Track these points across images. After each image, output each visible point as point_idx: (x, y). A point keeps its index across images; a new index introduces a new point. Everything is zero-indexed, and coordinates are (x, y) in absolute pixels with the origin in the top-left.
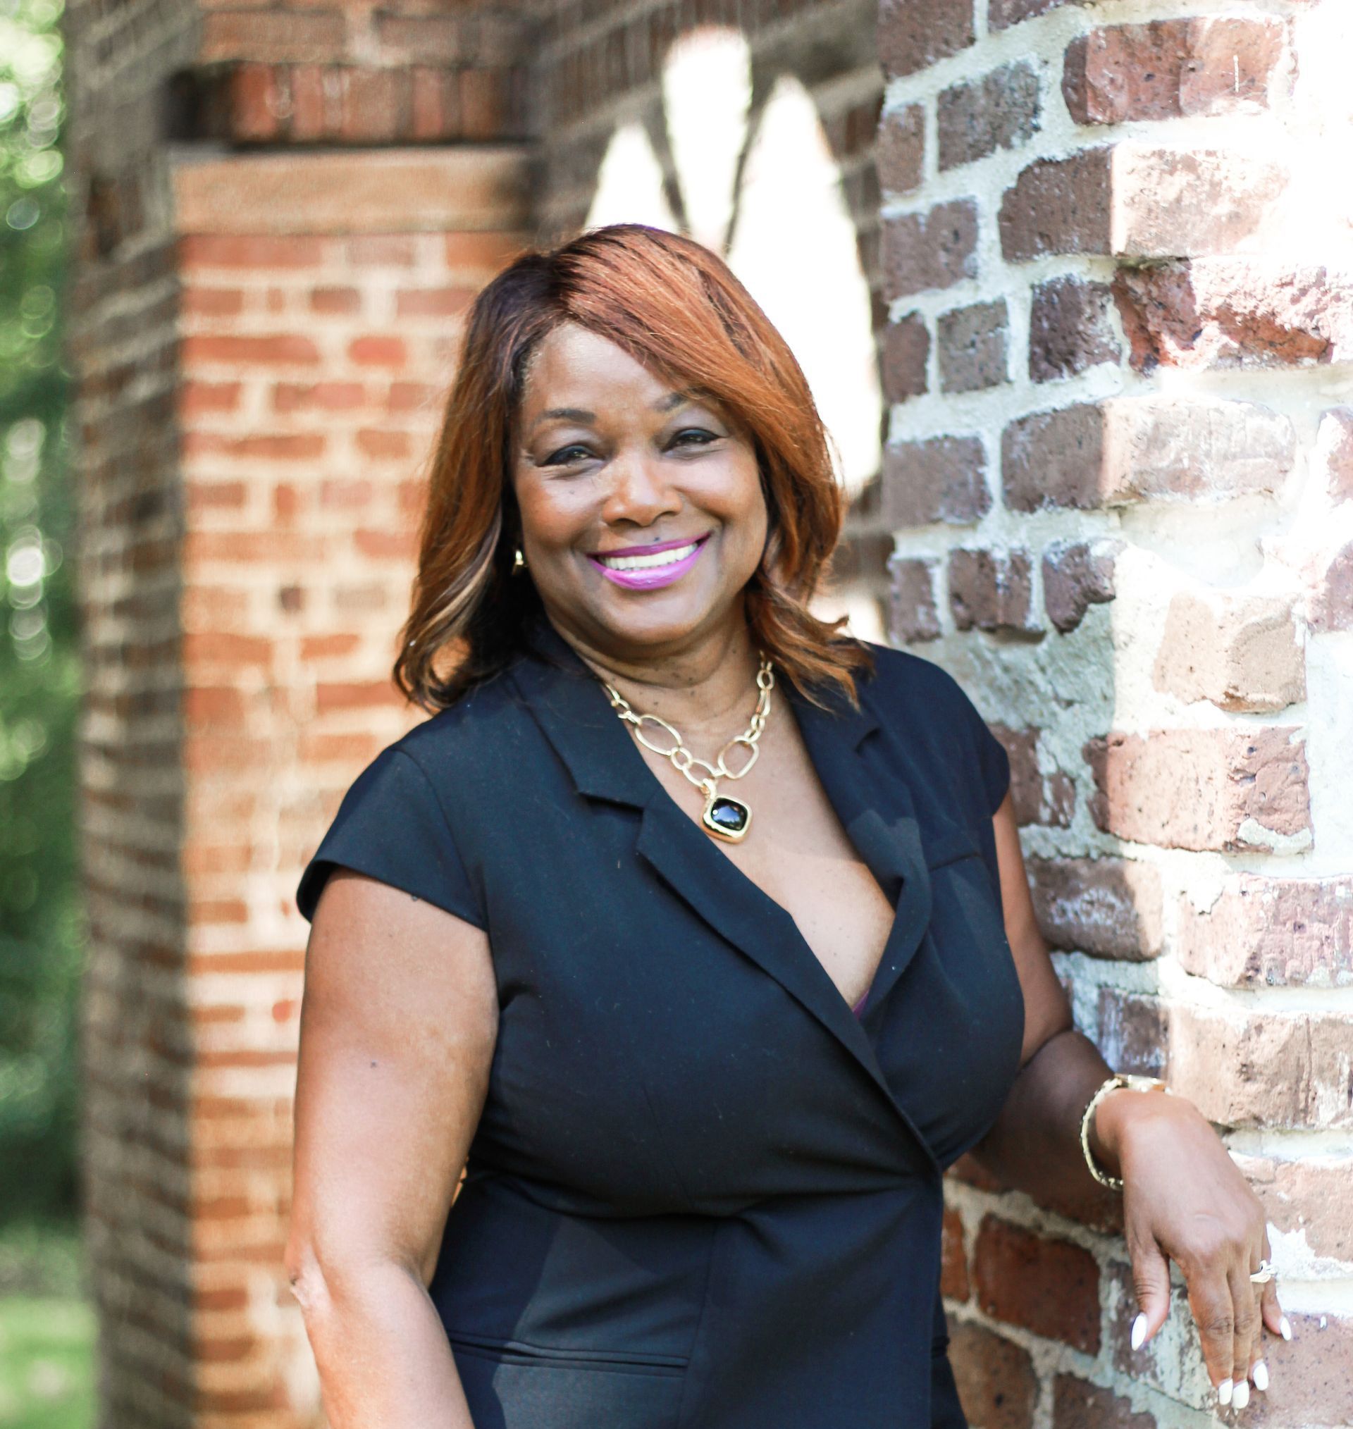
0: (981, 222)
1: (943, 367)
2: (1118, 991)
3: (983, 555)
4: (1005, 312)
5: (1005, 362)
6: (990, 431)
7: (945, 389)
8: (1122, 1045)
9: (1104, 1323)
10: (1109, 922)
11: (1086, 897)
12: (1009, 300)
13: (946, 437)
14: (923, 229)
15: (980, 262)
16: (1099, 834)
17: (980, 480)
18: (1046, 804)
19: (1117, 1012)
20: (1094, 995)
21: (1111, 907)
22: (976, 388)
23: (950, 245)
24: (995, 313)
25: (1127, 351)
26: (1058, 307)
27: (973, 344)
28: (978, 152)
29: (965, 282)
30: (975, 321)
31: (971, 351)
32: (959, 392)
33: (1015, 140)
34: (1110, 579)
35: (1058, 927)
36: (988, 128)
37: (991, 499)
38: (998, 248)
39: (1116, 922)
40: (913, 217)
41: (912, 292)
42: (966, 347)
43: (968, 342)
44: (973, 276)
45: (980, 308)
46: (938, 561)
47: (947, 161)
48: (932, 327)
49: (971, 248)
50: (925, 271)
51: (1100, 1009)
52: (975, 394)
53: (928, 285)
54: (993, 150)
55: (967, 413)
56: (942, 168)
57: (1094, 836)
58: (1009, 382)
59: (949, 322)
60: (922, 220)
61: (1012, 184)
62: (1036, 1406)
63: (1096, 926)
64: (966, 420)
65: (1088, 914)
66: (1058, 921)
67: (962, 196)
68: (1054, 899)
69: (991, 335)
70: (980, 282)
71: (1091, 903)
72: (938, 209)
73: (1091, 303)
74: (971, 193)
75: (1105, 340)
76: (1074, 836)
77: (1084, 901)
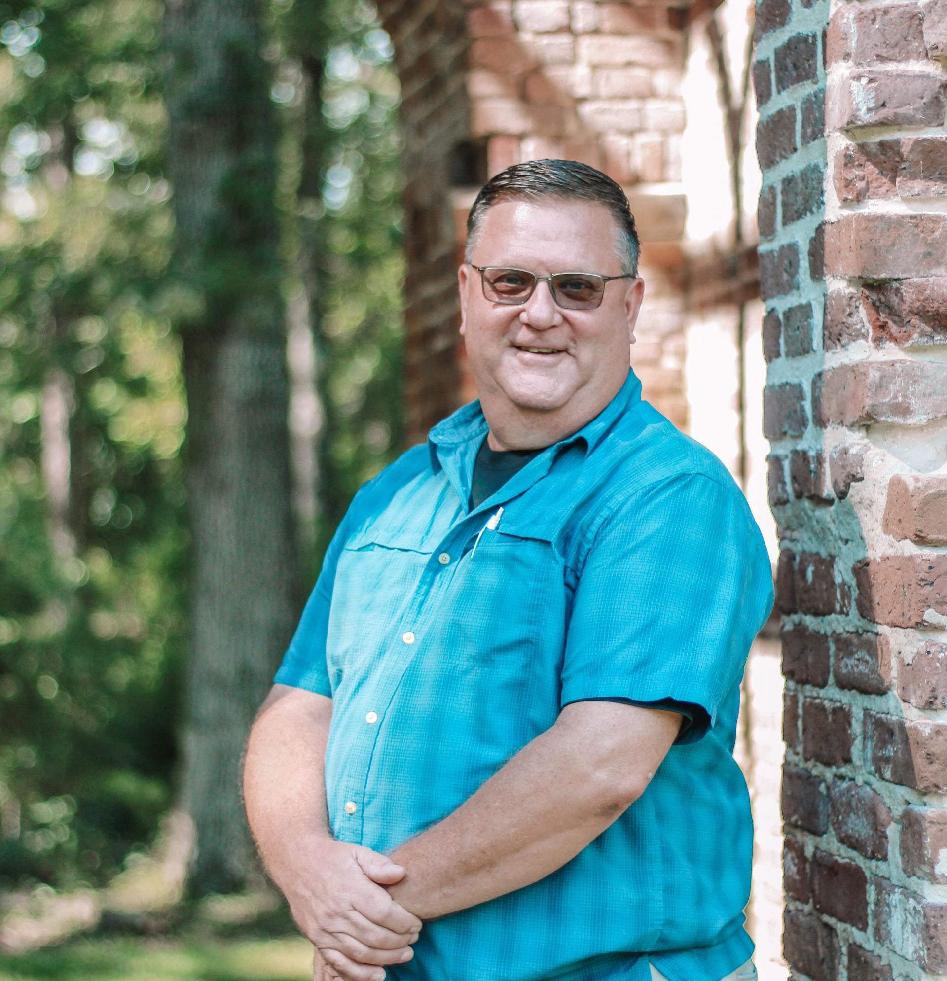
0: (801, 256)
1: (786, 342)
2: (872, 712)
3: (805, 453)
4: (811, 310)
5: (811, 340)
6: (807, 380)
7: (787, 355)
8: (874, 744)
9: (869, 912)
10: (866, 671)
11: (856, 656)
12: (813, 303)
13: (787, 383)
14: (776, 260)
15: (800, 280)
16: (861, 619)
17: (802, 409)
18: (838, 602)
19: (872, 724)
20: (861, 715)
21: (867, 662)
22: (800, 354)
23: (788, 269)
24: (806, 310)
25: (871, 334)
26: (834, 307)
27: (798, 328)
28: (799, 216)
29: (794, 292)
30: (799, 314)
31: (797, 332)
32: (793, 357)
33: (814, 209)
34: (861, 468)
35: (844, 675)
36: (803, 202)
37: (808, 420)
38: (808, 272)
39: (869, 671)
40: (772, 252)
41: (772, 297)
42: (795, 330)
43: (796, 327)
44: (798, 288)
45: (801, 307)
46: (787, 457)
47: (786, 221)
48: (781, 317)
49: (797, 272)
50: (777, 285)
51: (864, 723)
52: (800, 358)
53: (779, 293)
54: (806, 215)
55: (797, 369)
56: (784, 224)
57: (859, 620)
58: (814, 351)
59: (788, 314)
60: (776, 254)
61: (813, 235)
62: (840, 964)
63: (861, 673)
64: (797, 373)
65: (857, 666)
66: (844, 671)
67: (792, 241)
68: (843, 658)
69: (806, 323)
70: (801, 292)
71: (858, 660)
72: (782, 248)
73: (850, 305)
74: (796, 239)
75: (858, 327)
76: (851, 620)
77: (855, 659)
